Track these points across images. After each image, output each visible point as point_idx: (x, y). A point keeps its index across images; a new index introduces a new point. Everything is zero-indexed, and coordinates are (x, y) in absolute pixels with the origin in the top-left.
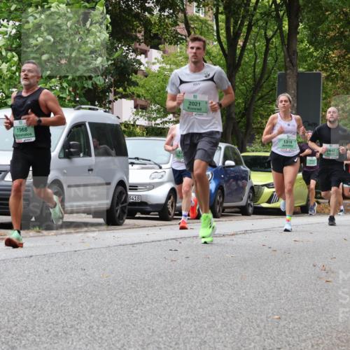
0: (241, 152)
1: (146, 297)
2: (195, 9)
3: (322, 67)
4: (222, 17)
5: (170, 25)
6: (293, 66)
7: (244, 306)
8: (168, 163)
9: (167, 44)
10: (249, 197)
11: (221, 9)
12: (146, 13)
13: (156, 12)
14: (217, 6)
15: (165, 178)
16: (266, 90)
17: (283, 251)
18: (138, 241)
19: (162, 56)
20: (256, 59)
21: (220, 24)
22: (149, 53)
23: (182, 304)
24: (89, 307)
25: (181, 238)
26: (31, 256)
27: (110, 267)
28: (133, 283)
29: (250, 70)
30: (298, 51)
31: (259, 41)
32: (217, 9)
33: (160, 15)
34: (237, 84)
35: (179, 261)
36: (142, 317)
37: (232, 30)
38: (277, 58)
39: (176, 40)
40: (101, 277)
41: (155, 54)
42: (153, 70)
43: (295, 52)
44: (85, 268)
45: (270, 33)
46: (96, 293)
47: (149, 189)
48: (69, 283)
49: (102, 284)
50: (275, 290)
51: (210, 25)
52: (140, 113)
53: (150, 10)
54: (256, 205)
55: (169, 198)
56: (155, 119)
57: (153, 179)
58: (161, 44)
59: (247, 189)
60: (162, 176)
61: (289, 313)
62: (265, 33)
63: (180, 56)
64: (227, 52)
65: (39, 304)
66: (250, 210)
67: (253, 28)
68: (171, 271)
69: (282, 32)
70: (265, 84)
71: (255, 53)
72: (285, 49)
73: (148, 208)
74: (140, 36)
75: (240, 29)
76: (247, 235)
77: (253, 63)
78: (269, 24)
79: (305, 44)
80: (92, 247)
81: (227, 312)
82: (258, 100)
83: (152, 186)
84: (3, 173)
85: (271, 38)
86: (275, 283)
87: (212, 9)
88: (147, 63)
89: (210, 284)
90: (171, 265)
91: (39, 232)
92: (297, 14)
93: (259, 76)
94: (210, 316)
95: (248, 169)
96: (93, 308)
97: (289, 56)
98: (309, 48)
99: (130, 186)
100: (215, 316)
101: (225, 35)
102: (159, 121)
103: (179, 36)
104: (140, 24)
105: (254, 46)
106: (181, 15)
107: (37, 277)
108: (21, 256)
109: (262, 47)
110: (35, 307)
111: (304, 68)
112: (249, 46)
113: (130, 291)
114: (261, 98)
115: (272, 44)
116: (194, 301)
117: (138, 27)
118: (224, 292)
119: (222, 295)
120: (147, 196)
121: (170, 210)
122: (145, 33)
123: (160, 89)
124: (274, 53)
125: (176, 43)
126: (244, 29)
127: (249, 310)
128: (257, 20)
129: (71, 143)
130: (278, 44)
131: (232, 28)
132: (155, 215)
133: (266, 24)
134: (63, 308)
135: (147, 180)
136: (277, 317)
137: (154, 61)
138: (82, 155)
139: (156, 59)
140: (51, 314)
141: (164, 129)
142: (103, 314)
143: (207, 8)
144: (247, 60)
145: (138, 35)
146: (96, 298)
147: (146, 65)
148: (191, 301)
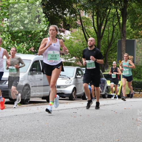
0: (103, 72)
1: (64, 132)
2: (84, 14)
3: (136, 37)
4: (95, 17)
5: (74, 20)
6: (124, 37)
7: (104, 135)
8: (73, 77)
9: (72, 28)
10: (106, 91)
11: (95, 14)
12: (64, 16)
13: (68, 15)
14: (93, 13)
15: (72, 83)
16: (113, 47)
17: (120, 113)
18: (60, 109)
19: (71, 33)
20: (109, 34)
21: (94, 20)
22: (65, 32)
23: (79, 135)
24: (40, 136)
25: (78, 108)
26: (17, 115)
27: (49, 119)
28: (58, 126)
29: (107, 39)
30: (126, 31)
31: (110, 27)
32: (93, 14)
33: (70, 16)
34: (101, 44)
35: (77, 117)
36: (62, 140)
37: (99, 23)
38: (118, 34)
39: (76, 26)
40: (45, 124)
41: (67, 32)
42: (67, 39)
43: (125, 31)
44: (39, 120)
45: (115, 24)
46: (43, 130)
47: (65, 88)
48: (32, 126)
49: (45, 127)
50: (117, 129)
51: (90, 20)
52: (61, 57)
53: (66, 14)
54: (109, 94)
55: (73, 91)
56: (68, 59)
57: (67, 83)
58: (70, 28)
59: (105, 87)
60: (70, 82)
61: (122, 138)
62: (113, 24)
63: (78, 33)
64: (97, 31)
65: (20, 135)
66: (107, 96)
67: (108, 22)
68: (74, 121)
69: (119, 23)
70: (112, 45)
71: (109, 32)
72: (121, 30)
73: (65, 95)
74: (62, 25)
75: (102, 22)
76: (105, 107)
77: (108, 36)
78: (114, 20)
79: (129, 28)
80: (41, 111)
81: (97, 138)
82: (110, 51)
83: (66, 86)
84: (5, 81)
85: (115, 26)
86: (117, 126)
87: (91, 14)
88: (64, 36)
89: (90, 127)
90: (74, 119)
91: (20, 105)
92: (126, 16)
93: (110, 41)
94: (90, 140)
95: (105, 79)
96: (42, 136)
97: (123, 33)
98: (131, 30)
99: (57, 86)
100: (92, 140)
101: (96, 24)
102: (69, 60)
103: (78, 25)
104: (62, 20)
105: (108, 29)
106: (78, 16)
107: (19, 124)
108: (12, 115)
109: (111, 29)
110: (18, 136)
111: (128, 38)
112: (106, 29)
113: (57, 129)
114: (111, 50)
115: (116, 28)
116: (83, 134)
117: (61, 21)
118: (96, 130)
119: (95, 131)
120: (64, 90)
121: (74, 96)
122: (64, 24)
123: (70, 47)
124: (116, 32)
125: (76, 28)
126: (104, 22)
127: (106, 137)
128: (110, 18)
129: (33, 69)
130: (118, 28)
131: (99, 22)
132: (67, 98)
133: (113, 20)
134: (30, 137)
135: (64, 84)
136: (117, 140)
137: (67, 35)
138: (37, 74)
139: (68, 34)
140: (25, 139)
141: (71, 63)
142: (46, 139)
143: (89, 13)
144: (105, 35)
145: (61, 24)
146: (43, 132)
147: (64, 37)
148: (82, 134)
